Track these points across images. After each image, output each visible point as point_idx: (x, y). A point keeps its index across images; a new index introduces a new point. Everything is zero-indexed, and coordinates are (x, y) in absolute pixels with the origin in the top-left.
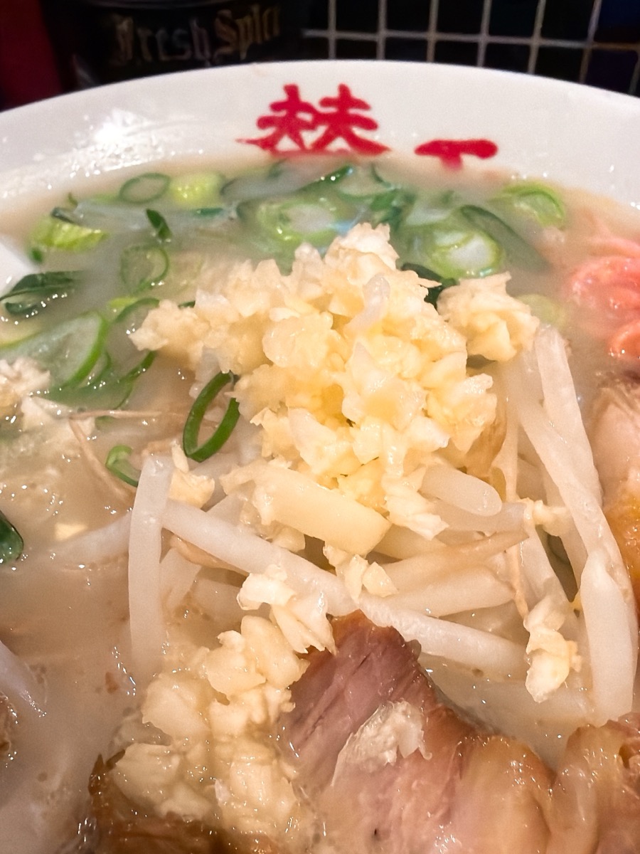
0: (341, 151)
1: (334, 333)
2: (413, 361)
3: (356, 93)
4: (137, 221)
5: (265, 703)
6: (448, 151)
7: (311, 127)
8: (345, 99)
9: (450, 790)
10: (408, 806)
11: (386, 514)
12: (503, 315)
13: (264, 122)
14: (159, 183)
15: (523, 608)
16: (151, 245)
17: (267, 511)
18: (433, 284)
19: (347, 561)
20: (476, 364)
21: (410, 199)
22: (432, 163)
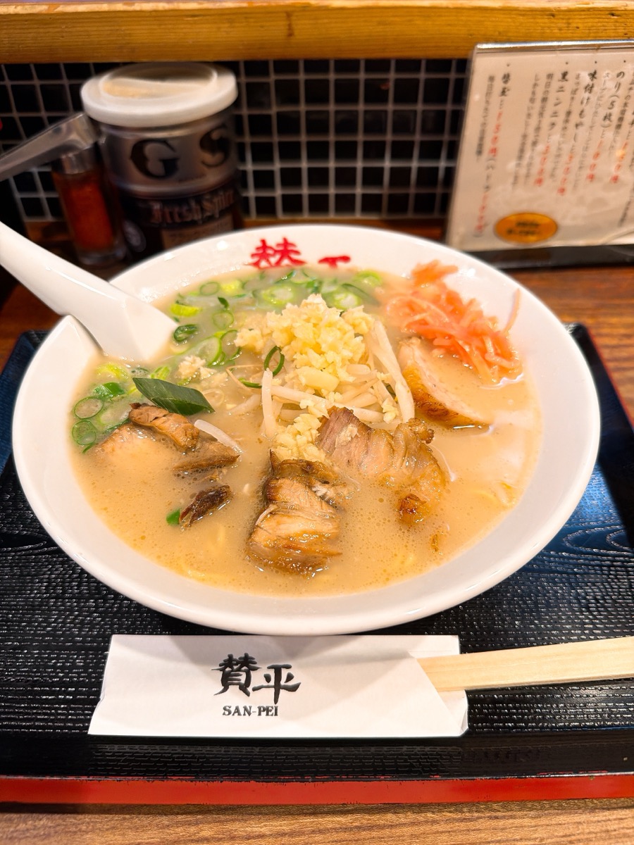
0: (287, 265)
1: (314, 329)
2: (339, 334)
3: (290, 240)
4: (213, 302)
5: (311, 435)
6: (332, 261)
7: (273, 255)
8: (286, 243)
9: (367, 446)
10: (356, 452)
11: (338, 377)
12: (363, 319)
13: (253, 255)
14: (215, 286)
15: (381, 402)
16: (223, 311)
17: (304, 381)
18: (342, 311)
19: (328, 394)
20: (357, 335)
21: (321, 283)
22: (325, 266)
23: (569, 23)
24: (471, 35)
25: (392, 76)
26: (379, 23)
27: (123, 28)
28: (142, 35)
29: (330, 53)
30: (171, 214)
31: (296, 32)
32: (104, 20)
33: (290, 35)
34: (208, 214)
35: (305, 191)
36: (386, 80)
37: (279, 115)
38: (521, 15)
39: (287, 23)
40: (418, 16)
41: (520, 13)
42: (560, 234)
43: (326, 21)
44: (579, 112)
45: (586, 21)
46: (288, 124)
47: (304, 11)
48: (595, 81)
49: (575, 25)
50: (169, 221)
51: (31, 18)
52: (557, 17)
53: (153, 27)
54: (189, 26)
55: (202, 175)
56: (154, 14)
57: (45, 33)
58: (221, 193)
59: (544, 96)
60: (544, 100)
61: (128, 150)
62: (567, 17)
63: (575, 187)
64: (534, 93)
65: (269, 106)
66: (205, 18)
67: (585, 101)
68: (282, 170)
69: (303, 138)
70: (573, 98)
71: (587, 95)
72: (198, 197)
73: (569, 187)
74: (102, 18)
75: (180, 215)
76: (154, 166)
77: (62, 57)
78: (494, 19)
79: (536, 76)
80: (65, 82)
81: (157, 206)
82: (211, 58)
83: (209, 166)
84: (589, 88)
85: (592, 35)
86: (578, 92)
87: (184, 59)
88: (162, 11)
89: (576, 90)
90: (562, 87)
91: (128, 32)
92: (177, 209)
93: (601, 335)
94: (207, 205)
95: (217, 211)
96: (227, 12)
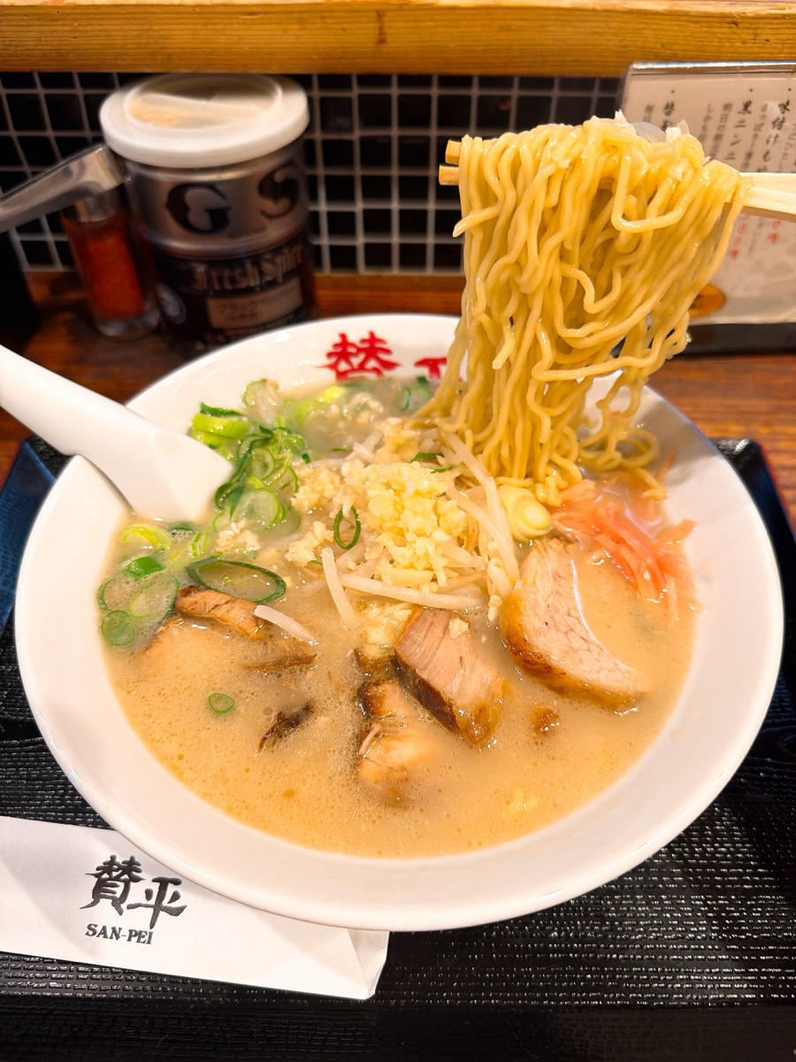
0: (374, 369)
3: (378, 335)
6: (432, 364)
7: (355, 355)
8: (372, 339)
13: (330, 355)
22: (424, 370)
23: (756, 35)
24: (625, 47)
25: (515, 92)
26: (502, 29)
27: (156, 28)
28: (181, 38)
29: (433, 67)
30: (220, 279)
31: (389, 38)
32: (130, 16)
33: (382, 41)
34: (268, 278)
35: (395, 239)
36: (507, 99)
37: (363, 140)
38: (692, 22)
39: (378, 25)
40: (554, 20)
41: (691, 19)
42: (727, 307)
43: (430, 24)
44: (764, 154)
45: (780, 31)
46: (376, 152)
47: (401, 9)
48: (787, 113)
49: (764, 37)
50: (217, 287)
51: (32, 11)
52: (740, 26)
53: (198, 27)
54: (244, 27)
55: (261, 229)
56: (198, 10)
57: (51, 32)
58: (286, 251)
59: (719, 133)
60: (718, 137)
61: (163, 195)
62: (754, 26)
63: (751, 249)
64: (704, 128)
65: (350, 129)
66: (268, 16)
67: (772, 140)
68: (366, 212)
69: (395, 172)
70: (756, 136)
71: (775, 132)
72: (256, 258)
73: (743, 249)
74: (128, 13)
75: (232, 280)
76: (198, 218)
77: (75, 66)
78: (655, 27)
79: (709, 106)
80: (79, 91)
81: (201, 269)
82: (274, 70)
83: (270, 217)
84: (778, 124)
85: (785, 51)
86: (763, 128)
87: (239, 71)
88: (208, 6)
89: (761, 125)
90: (743, 122)
91: (164, 33)
92: (227, 273)
93: (778, 451)
94: (267, 267)
95: (280, 275)
96: (297, 9)
